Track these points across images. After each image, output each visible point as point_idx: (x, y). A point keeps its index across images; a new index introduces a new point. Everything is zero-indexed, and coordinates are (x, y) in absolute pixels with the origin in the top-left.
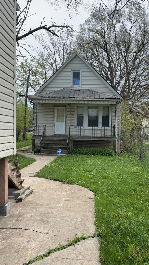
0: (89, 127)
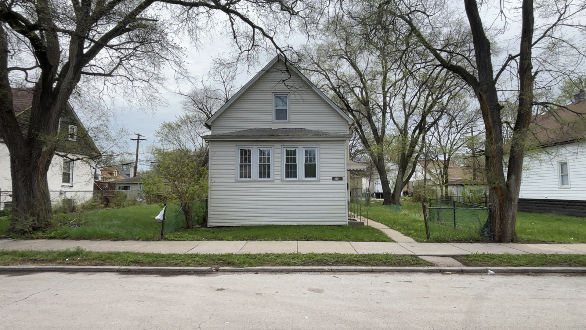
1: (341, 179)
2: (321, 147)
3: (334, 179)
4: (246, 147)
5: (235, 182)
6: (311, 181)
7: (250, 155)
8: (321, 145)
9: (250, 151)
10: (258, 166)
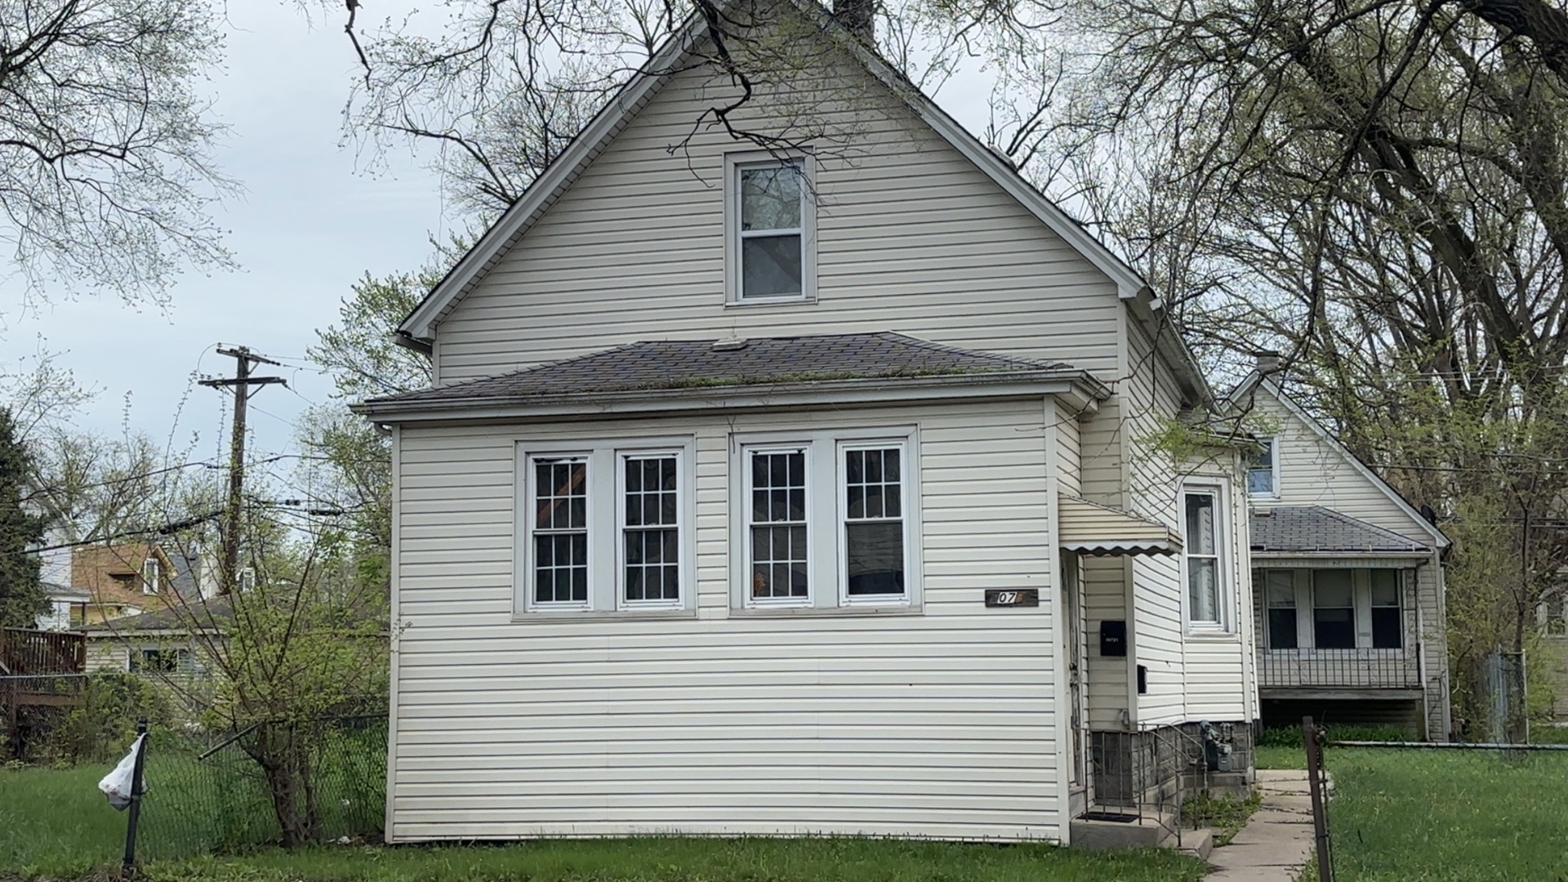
0: (1321, 651)
1: (1029, 597)
2: (926, 436)
3: (992, 598)
4: (561, 445)
5: (514, 622)
6: (876, 614)
7: (580, 488)
8: (924, 424)
9: (580, 469)
10: (621, 540)
